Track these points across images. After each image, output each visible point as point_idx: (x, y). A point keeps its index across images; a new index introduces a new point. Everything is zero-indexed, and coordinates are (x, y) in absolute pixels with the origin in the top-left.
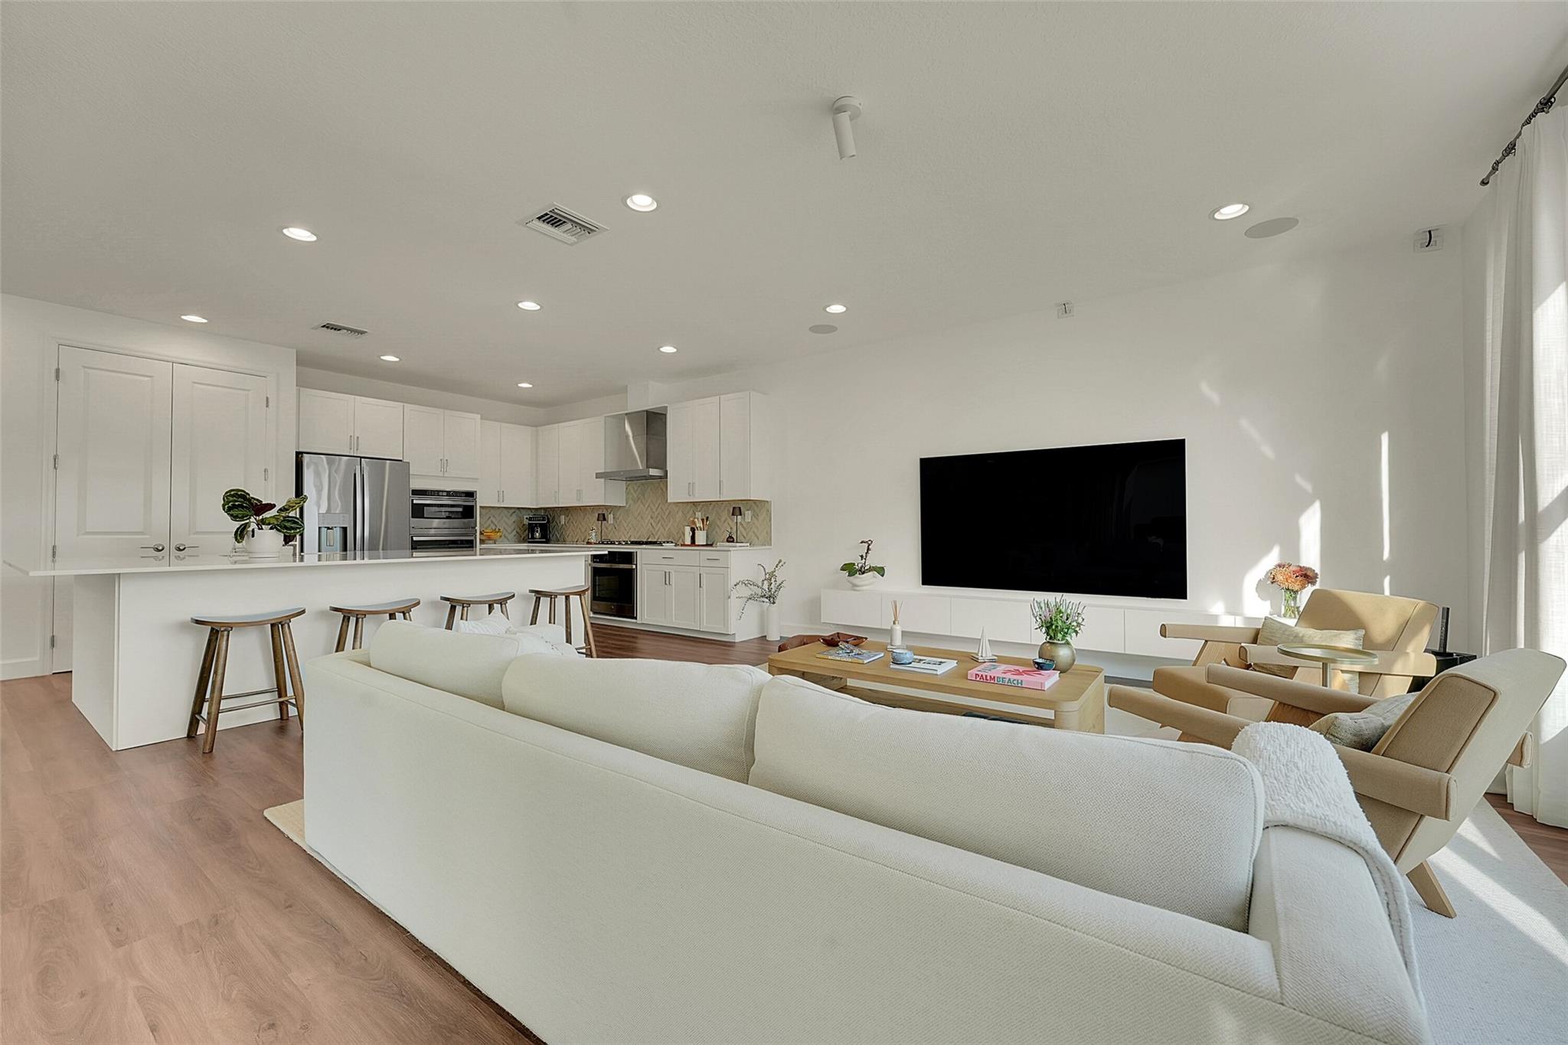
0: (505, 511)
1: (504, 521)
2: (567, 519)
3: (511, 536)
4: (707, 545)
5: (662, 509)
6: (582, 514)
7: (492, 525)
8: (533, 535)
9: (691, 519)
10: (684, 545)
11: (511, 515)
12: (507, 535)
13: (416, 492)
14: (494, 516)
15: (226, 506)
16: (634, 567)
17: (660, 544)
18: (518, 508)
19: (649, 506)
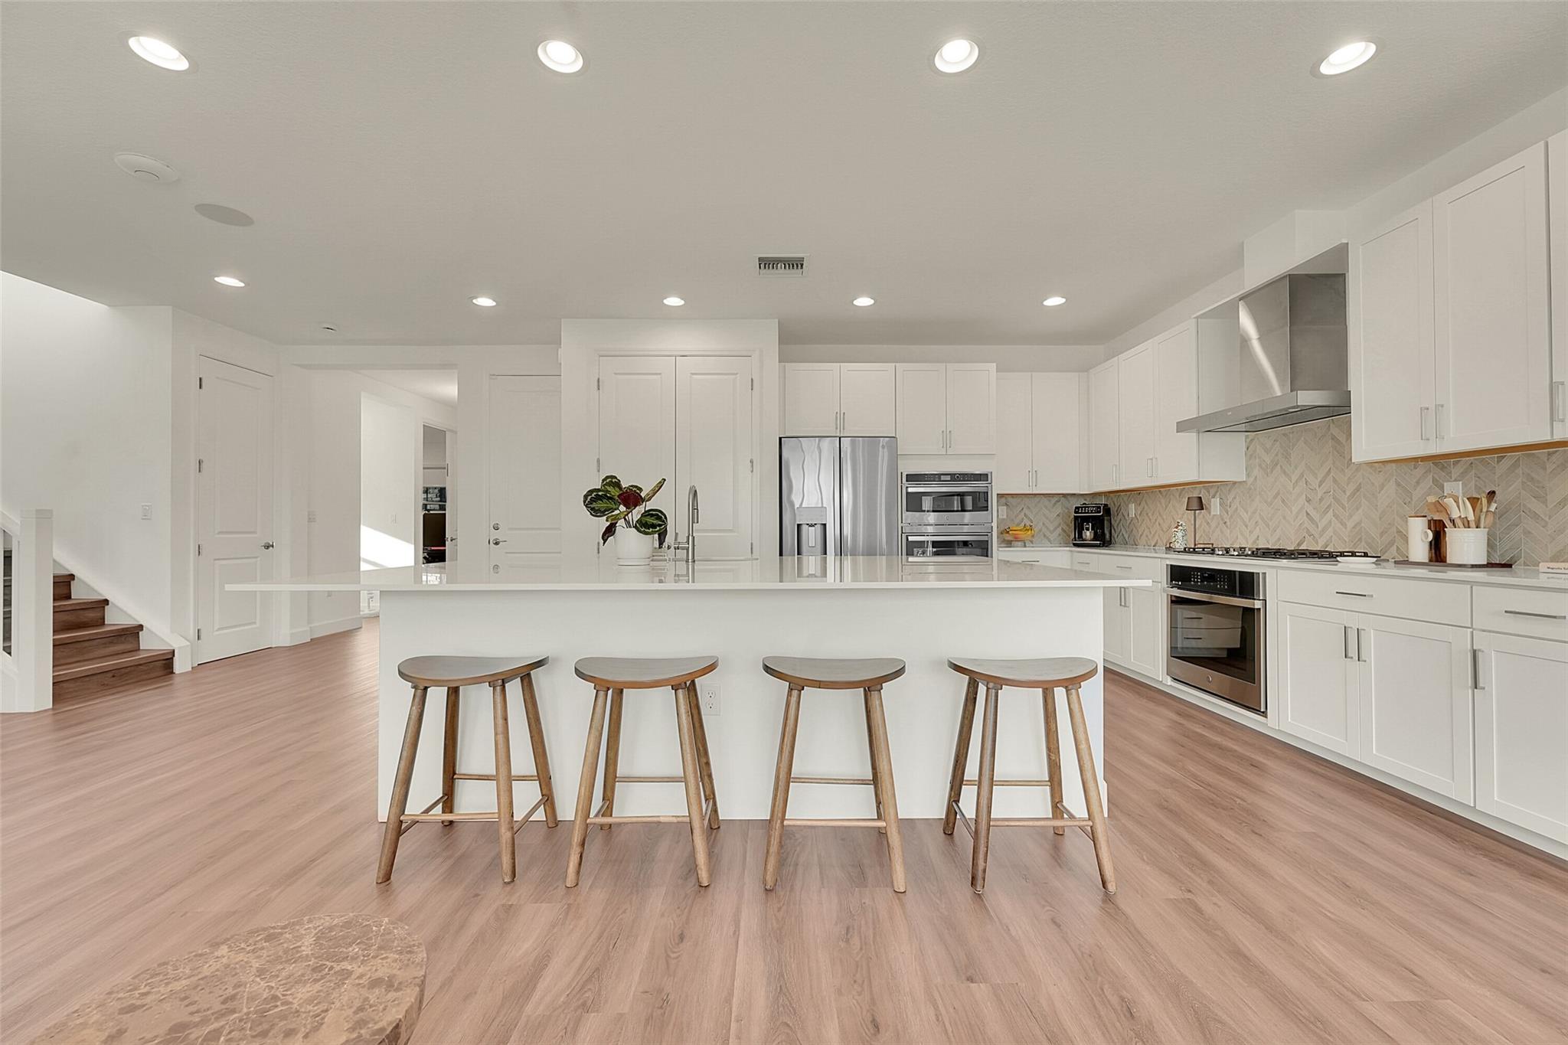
0: (1045, 500)
1: (1044, 515)
2: (1140, 509)
3: (1053, 536)
4: (1490, 565)
5: (1335, 481)
6: (1163, 501)
7: (1025, 520)
8: (1080, 536)
9: (1432, 499)
10: (1405, 562)
11: (1055, 504)
12: (1048, 534)
13: (912, 478)
14: (1029, 508)
15: (589, 497)
16: (1258, 604)
17: (1331, 556)
18: (1064, 495)
19: (1302, 475)
